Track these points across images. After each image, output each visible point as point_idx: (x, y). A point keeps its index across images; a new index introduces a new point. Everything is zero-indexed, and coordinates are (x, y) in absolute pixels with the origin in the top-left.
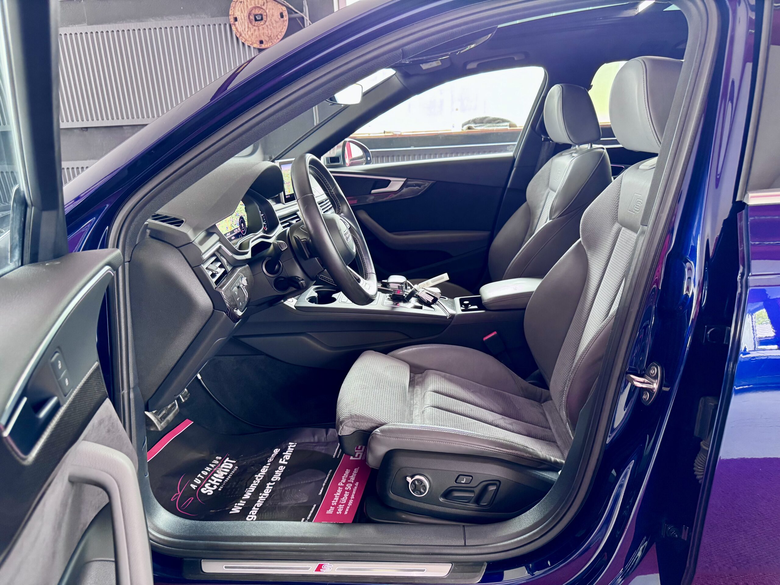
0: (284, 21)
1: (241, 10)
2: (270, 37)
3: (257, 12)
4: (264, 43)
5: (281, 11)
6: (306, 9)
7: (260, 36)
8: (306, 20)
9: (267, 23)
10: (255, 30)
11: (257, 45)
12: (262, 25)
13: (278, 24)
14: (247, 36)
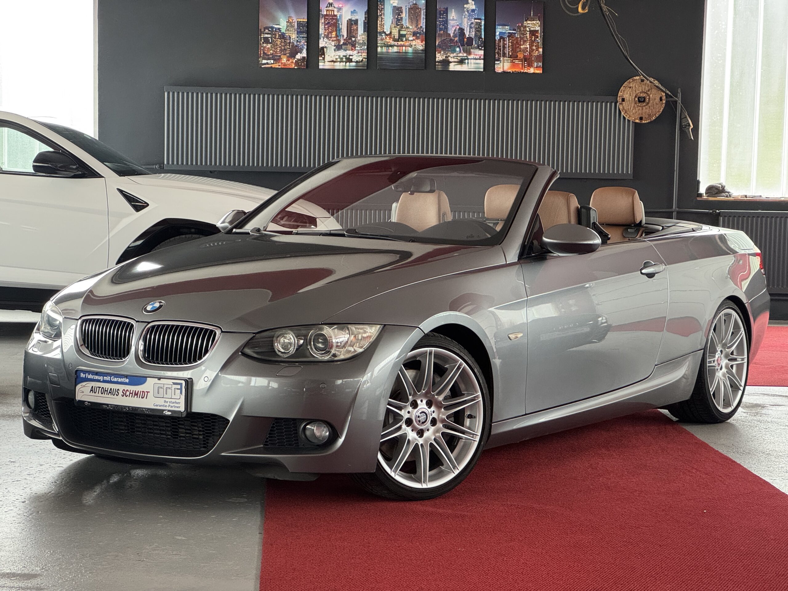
0: (662, 103)
1: (630, 93)
2: (649, 115)
3: (642, 95)
4: (644, 119)
5: (661, 96)
6: (680, 95)
7: (642, 114)
8: (679, 103)
9: (650, 105)
10: (639, 109)
11: (637, 121)
12: (645, 106)
13: (657, 106)
14: (631, 113)
